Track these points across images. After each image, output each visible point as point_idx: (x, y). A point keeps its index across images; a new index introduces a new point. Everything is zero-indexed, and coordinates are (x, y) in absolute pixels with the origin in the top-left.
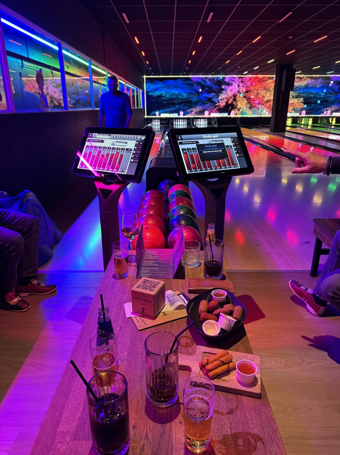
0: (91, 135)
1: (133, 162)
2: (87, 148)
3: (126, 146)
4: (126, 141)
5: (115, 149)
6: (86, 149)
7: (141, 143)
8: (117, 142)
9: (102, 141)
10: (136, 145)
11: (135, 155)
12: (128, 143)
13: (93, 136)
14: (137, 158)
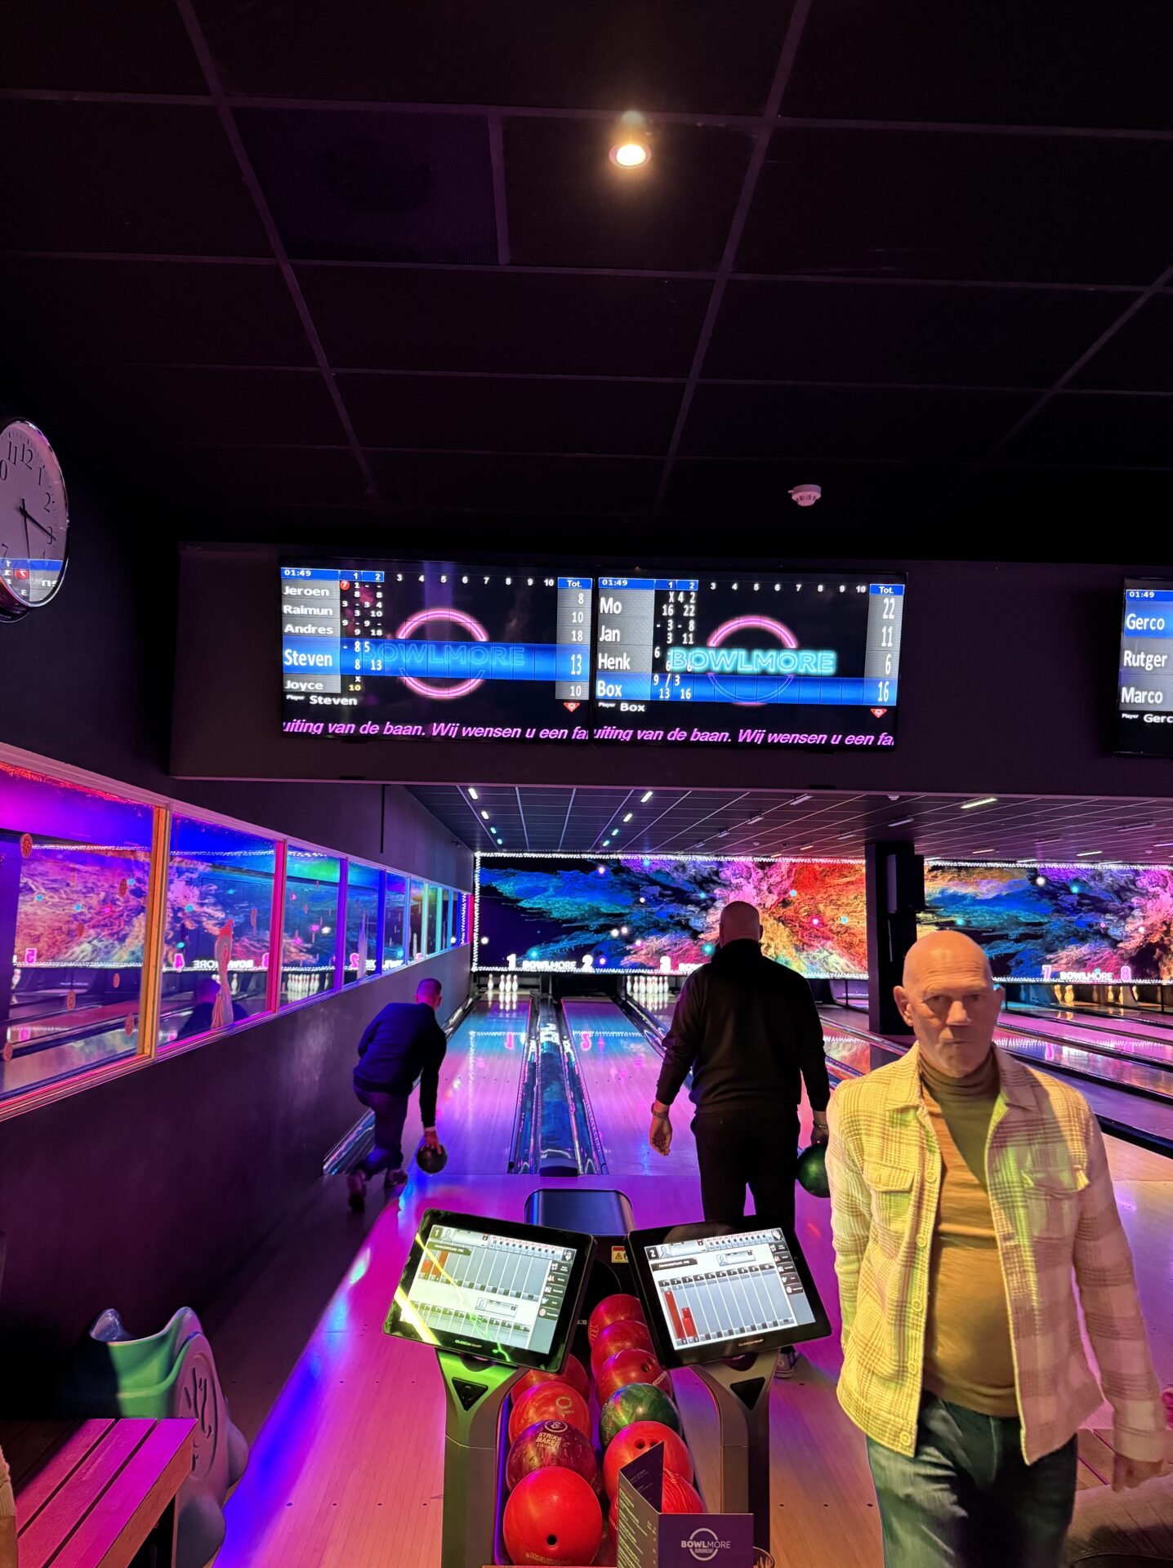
0: (437, 1231)
1: (546, 1317)
6: (423, 1270)
7: (564, 1269)
10: (551, 1271)
11: (551, 1300)
13: (443, 1234)
14: (554, 1306)
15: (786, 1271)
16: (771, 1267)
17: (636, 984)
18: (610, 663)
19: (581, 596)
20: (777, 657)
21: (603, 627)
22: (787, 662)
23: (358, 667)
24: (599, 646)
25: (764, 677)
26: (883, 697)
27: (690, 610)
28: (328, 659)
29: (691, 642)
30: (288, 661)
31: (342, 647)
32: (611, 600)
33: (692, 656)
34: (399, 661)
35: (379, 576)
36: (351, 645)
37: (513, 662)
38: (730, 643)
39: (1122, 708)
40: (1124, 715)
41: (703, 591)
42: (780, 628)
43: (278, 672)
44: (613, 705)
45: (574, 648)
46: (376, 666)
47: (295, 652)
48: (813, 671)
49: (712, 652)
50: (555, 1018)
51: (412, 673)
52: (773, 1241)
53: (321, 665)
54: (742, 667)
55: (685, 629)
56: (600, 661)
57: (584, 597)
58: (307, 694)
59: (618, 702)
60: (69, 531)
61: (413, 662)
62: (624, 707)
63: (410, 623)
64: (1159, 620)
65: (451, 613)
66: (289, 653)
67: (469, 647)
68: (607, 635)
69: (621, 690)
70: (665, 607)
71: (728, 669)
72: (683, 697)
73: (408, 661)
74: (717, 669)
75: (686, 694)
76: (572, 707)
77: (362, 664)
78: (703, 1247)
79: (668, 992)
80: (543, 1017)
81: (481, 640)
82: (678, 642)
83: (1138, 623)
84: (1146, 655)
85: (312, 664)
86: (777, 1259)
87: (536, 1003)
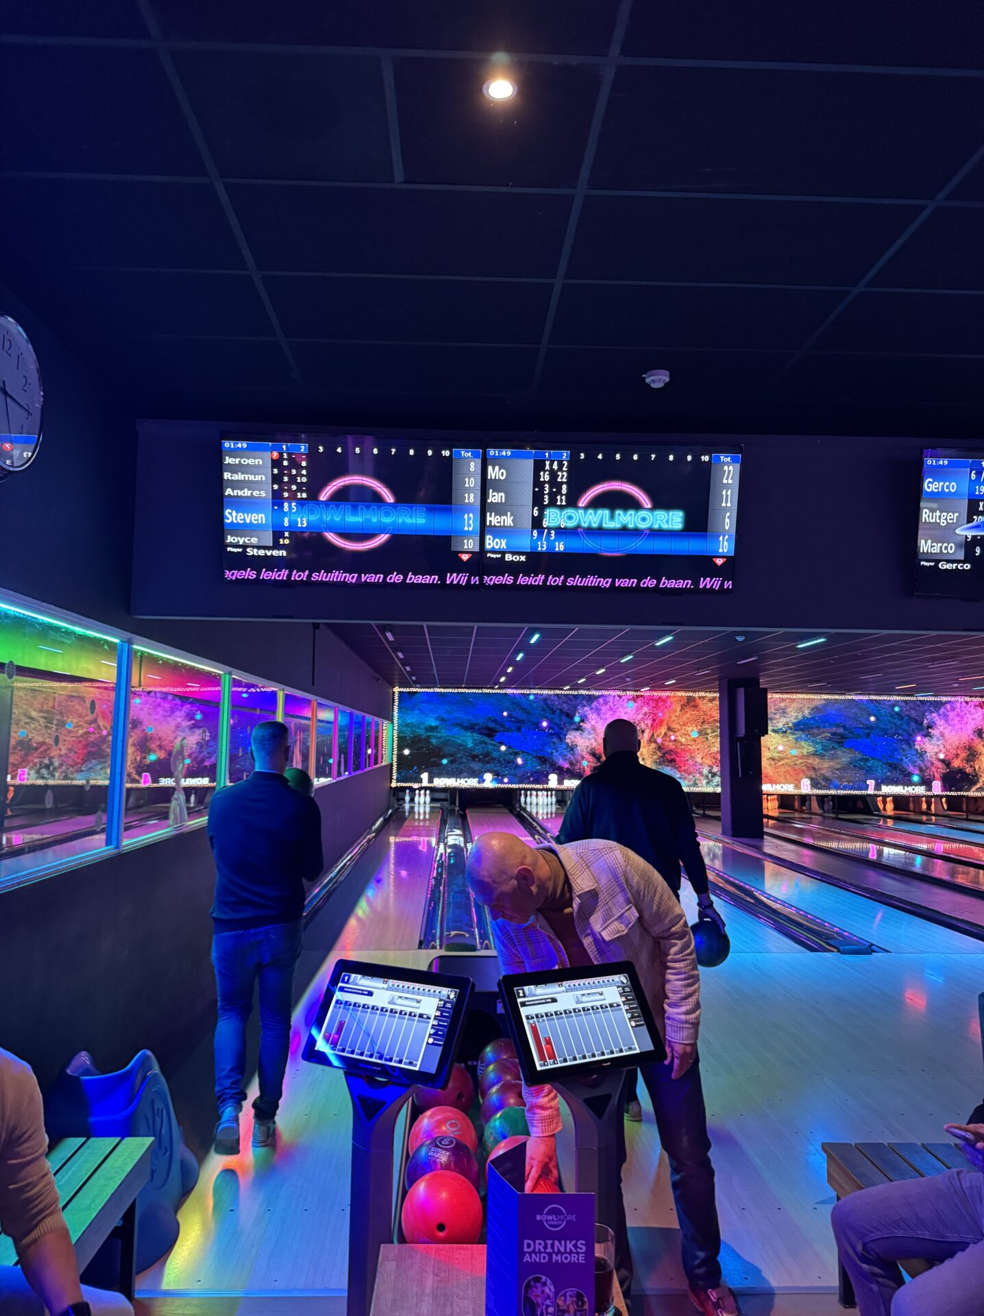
0: (346, 978)
1: (433, 1044)
2: (338, 1006)
3: (418, 1008)
4: (419, 997)
5: (396, 1012)
6: (335, 1007)
7: (449, 1005)
8: (401, 997)
9: (370, 994)
10: (438, 1007)
11: (438, 1030)
12: (422, 1002)
13: (351, 980)
14: (440, 1035)
15: (631, 1009)
16: (618, 1005)
17: (528, 797)
18: (496, 521)
19: (472, 465)
20: (635, 515)
21: (491, 491)
22: (644, 519)
23: (286, 523)
24: (487, 506)
25: (624, 532)
26: (723, 548)
27: (563, 477)
28: (262, 518)
29: (564, 503)
30: (228, 519)
31: (273, 508)
32: (497, 468)
33: (565, 514)
34: (321, 519)
35: (303, 448)
36: (281, 506)
37: (415, 520)
38: (596, 504)
39: (921, 557)
40: (922, 563)
41: (573, 461)
42: (637, 491)
43: (219, 528)
44: (499, 556)
45: (467, 508)
46: (302, 524)
47: (234, 512)
48: (665, 527)
49: (581, 511)
50: (461, 825)
51: (331, 530)
52: (620, 984)
53: (256, 522)
54: (606, 524)
55: (559, 492)
56: (488, 519)
57: (474, 466)
58: (245, 547)
59: (503, 553)
60: (43, 407)
61: (332, 519)
62: (508, 557)
63: (330, 487)
64: (952, 484)
65: (364, 479)
66: (229, 513)
67: (379, 507)
68: (494, 498)
69: (506, 544)
70: (542, 473)
71: (595, 525)
72: (557, 549)
73: (328, 519)
74: (586, 525)
75: (560, 547)
76: (465, 557)
77: (289, 521)
78: (563, 989)
79: (556, 804)
80: (450, 824)
81: (389, 501)
82: (553, 503)
83: (934, 486)
84: (941, 514)
85: (248, 521)
86: (623, 999)
87: (445, 814)
